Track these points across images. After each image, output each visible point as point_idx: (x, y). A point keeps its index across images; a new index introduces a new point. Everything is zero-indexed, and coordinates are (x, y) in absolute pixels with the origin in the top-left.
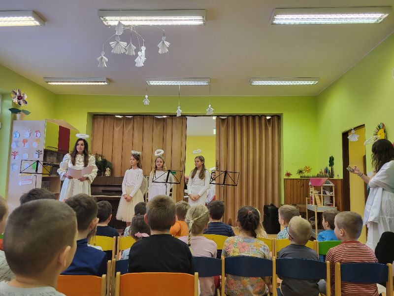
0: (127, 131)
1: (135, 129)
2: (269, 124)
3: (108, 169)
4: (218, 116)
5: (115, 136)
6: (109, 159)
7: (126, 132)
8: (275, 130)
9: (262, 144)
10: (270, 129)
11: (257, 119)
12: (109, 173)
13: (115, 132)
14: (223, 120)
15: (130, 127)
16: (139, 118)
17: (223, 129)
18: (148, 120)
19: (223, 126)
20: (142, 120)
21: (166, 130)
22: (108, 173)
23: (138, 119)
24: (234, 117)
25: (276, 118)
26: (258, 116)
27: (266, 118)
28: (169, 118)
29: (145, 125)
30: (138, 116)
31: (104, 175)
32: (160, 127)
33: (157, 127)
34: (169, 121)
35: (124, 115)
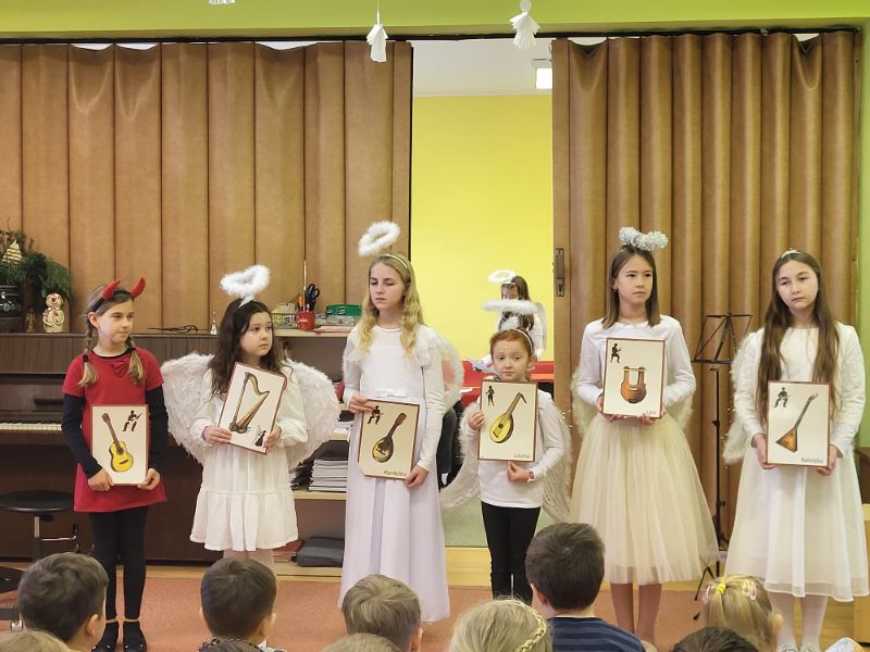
0: (132, 118)
1: (169, 109)
2: (809, 67)
3: (53, 300)
4: (561, 36)
5: (75, 140)
6: (54, 251)
7: (128, 119)
8: (835, 101)
9: (772, 169)
10: (811, 94)
11: (749, 44)
12: (61, 317)
13: (74, 122)
14: (587, 51)
15: (145, 95)
16: (189, 52)
17: (586, 101)
18: (230, 61)
19: (586, 80)
20: (201, 63)
21: (318, 107)
22: (54, 319)
23: (183, 58)
24: (639, 37)
25: (840, 41)
26: (755, 31)
27: (792, 42)
28: (328, 51)
29: (216, 86)
30: (182, 45)
31: (39, 326)
32: (284, 92)
33: (271, 96)
34: (328, 66)
35: (113, 40)
